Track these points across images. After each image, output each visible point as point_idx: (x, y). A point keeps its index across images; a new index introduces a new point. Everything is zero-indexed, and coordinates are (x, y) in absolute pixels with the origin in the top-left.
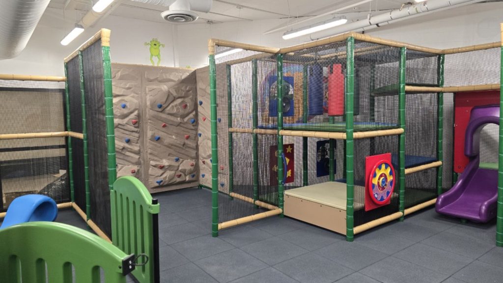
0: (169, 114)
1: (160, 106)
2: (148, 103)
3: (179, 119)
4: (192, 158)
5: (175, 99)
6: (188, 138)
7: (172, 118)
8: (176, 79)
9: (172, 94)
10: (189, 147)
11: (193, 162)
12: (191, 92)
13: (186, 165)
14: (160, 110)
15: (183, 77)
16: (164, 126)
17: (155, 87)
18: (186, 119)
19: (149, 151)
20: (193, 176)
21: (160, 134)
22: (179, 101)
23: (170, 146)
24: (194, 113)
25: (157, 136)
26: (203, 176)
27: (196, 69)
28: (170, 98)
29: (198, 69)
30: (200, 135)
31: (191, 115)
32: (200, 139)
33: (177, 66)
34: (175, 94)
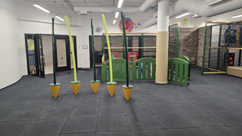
0: (189, 43)
1: (186, 40)
2: (182, 39)
3: (191, 44)
4: (195, 57)
5: (191, 38)
6: (194, 50)
7: (189, 44)
8: (192, 31)
9: (190, 36)
10: (194, 54)
11: (195, 58)
12: (196, 35)
13: (193, 59)
14: (186, 41)
15: (194, 31)
16: (187, 46)
17: (185, 34)
18: (194, 44)
19: (181, 54)
20: (195, 63)
21: (185, 49)
22: (192, 38)
23: (188, 53)
24: (197, 42)
25: (184, 49)
26: (199, 63)
27: (199, 27)
28: (189, 37)
29: (200, 28)
30: (199, 49)
31: (196, 43)
32: (198, 51)
33: (192, 27)
34: (191, 36)
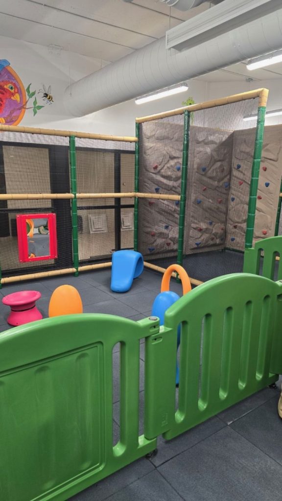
0: (210, 178)
1: (204, 170)
2: (195, 166)
3: (216, 182)
4: (222, 222)
5: (216, 161)
6: (220, 202)
8: (218, 142)
9: (213, 157)
10: (221, 212)
11: (222, 226)
12: (228, 155)
13: (217, 229)
14: (203, 173)
15: (224, 139)
16: (204, 190)
17: (201, 149)
18: (221, 184)
19: (192, 214)
20: (222, 240)
21: (201, 197)
22: (219, 164)
23: (209, 210)
24: (228, 177)
25: (199, 199)
26: (233, 240)
27: (236, 129)
28: (212, 160)
29: (237, 131)
30: (233, 199)
31: (226, 180)
32: (232, 204)
34: (216, 157)
